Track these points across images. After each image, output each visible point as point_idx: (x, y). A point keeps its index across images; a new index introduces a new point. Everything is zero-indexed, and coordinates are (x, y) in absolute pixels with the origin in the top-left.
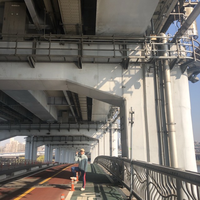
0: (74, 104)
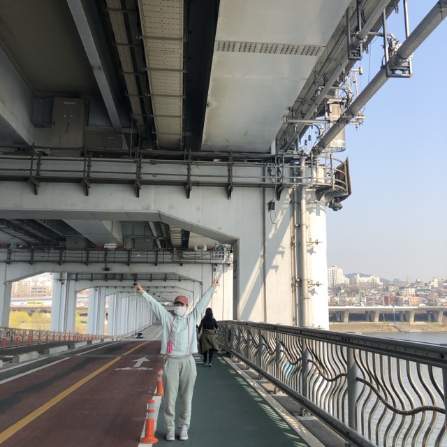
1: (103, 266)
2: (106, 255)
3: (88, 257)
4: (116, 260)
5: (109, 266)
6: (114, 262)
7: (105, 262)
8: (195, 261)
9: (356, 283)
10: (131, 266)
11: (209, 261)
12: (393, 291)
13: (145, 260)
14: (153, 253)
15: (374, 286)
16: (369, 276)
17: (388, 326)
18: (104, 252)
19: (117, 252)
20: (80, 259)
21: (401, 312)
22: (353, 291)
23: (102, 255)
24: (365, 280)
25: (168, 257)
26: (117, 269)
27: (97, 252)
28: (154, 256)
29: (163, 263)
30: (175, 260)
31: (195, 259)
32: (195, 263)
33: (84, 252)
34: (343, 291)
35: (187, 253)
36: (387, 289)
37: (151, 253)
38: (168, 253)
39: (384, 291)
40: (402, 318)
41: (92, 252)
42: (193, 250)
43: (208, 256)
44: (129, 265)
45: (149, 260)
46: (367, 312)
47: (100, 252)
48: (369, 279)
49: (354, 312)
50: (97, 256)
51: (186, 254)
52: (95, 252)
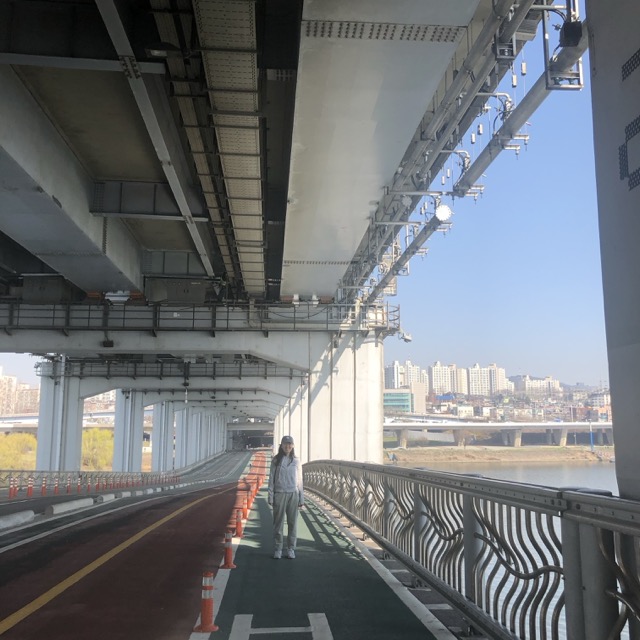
0: (206, 214)
1: (100, 336)
2: (106, 314)
3: (68, 318)
4: (128, 323)
5: (113, 336)
6: (124, 329)
7: (105, 328)
8: (294, 327)
9: (524, 389)
10: (161, 336)
11: (325, 326)
12: (579, 400)
13: (189, 324)
14: (206, 309)
15: (550, 392)
16: (543, 379)
17: (582, 452)
18: (102, 307)
19: (128, 308)
20: (49, 322)
21: (599, 430)
22: (521, 400)
23: (97, 313)
24: (537, 384)
25: (237, 317)
26: (129, 343)
27: (87, 308)
28: (209, 316)
29: (227, 330)
30: (253, 324)
31: (295, 323)
32: (295, 330)
33: (59, 307)
34: (506, 400)
35: (277, 309)
36: (570, 397)
37: (202, 309)
38: (237, 309)
39: (566, 400)
40: (601, 439)
41: (76, 307)
42: (289, 303)
43: (323, 316)
44: (155, 335)
45: (198, 324)
46: (548, 431)
47: (93, 307)
48: (544, 383)
49: (528, 431)
50: (86, 314)
51: (275, 312)
52: (82, 307)
